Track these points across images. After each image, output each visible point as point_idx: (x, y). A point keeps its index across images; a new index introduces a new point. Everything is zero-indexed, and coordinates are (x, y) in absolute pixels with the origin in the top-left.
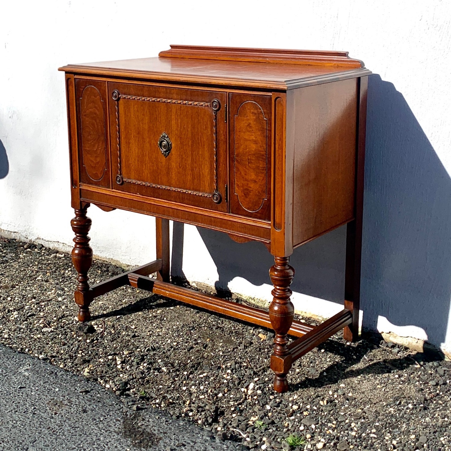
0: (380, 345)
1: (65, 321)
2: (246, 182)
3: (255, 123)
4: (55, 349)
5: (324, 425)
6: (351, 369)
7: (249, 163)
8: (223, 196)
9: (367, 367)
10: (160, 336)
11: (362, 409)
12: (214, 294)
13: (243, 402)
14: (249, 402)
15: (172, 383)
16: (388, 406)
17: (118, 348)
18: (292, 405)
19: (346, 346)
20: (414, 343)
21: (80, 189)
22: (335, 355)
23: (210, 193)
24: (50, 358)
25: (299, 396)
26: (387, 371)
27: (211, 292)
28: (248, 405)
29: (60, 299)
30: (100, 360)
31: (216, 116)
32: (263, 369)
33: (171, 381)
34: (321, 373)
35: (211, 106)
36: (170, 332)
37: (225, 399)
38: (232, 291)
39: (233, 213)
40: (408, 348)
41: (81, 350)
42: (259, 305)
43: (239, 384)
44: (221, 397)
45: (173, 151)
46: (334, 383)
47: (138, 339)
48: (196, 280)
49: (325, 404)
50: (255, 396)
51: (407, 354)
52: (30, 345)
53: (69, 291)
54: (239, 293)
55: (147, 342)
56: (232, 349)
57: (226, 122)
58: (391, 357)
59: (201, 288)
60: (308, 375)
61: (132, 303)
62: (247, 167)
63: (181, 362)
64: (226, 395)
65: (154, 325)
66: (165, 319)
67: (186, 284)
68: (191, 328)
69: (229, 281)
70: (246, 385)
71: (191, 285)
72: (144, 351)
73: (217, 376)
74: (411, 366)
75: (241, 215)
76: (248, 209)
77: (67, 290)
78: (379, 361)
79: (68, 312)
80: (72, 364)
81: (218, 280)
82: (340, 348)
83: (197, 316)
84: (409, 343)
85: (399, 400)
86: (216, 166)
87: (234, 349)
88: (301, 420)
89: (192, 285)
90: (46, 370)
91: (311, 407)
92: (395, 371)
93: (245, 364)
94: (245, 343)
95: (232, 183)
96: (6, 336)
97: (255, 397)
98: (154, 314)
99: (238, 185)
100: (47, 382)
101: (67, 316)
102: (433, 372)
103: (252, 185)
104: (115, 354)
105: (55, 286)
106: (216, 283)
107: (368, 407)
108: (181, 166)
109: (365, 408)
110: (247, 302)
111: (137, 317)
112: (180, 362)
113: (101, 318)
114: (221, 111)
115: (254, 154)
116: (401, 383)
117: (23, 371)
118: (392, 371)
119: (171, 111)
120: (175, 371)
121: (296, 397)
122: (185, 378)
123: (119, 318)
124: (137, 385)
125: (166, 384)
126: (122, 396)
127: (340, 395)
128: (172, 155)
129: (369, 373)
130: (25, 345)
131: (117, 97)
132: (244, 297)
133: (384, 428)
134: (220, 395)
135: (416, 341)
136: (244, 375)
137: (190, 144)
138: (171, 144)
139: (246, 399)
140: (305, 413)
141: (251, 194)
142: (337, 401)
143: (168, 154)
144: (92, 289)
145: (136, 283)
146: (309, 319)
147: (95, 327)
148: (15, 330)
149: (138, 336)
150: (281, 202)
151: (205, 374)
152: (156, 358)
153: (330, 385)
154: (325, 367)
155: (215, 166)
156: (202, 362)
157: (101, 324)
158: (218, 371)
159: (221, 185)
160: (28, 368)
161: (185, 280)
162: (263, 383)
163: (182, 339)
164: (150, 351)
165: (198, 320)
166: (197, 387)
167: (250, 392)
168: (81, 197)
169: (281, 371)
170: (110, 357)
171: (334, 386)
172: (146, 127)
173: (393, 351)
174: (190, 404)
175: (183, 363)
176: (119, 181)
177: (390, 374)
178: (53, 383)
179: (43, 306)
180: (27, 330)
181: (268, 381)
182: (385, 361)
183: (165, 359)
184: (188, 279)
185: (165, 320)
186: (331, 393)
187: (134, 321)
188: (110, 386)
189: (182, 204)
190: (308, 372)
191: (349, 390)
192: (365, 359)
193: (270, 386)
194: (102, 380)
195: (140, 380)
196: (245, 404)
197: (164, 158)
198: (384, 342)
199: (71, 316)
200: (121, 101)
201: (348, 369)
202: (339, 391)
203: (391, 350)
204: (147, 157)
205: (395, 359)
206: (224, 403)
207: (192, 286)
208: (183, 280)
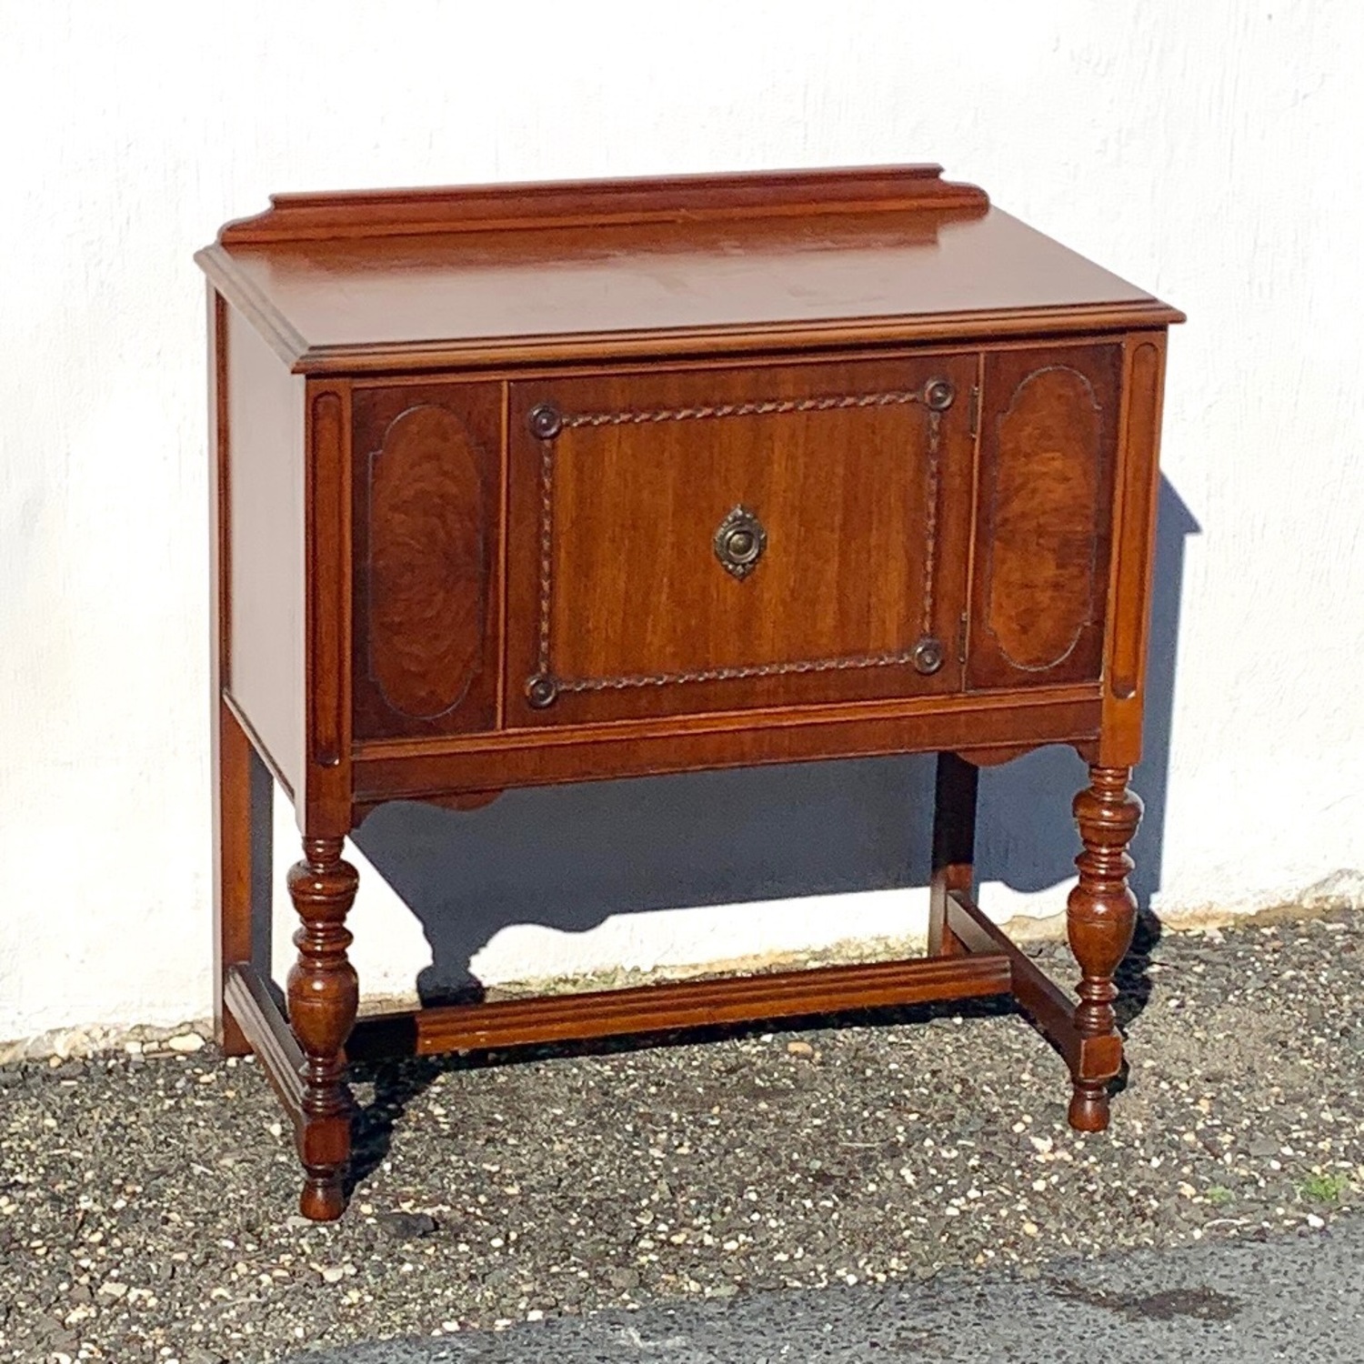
2: (1026, 592)
3: (1063, 424)
7: (1039, 536)
8: (950, 646)
17: (591, 1222)
21: (353, 764)
23: (907, 651)
31: (939, 426)
35: (926, 399)
38: (485, 984)
39: (977, 688)
57: (974, 437)
62: (1033, 548)
66: (499, 1117)
69: (476, 952)
75: (1005, 687)
76: (1029, 662)
81: (428, 963)
86: (935, 566)
93: (914, 1116)
95: (979, 608)
98: (441, 1120)
99: (1000, 606)
106: (423, 977)
110: (546, 997)
114: (957, 409)
115: (1057, 511)
119: (770, 436)
125: (904, 1224)
128: (766, 566)
131: (557, 426)
132: (536, 987)
137: (837, 522)
140: (1225, 1138)
141: (1042, 619)
152: (729, 1198)
155: (930, 569)
159: (944, 618)
162: (1042, 1129)
164: (675, 1190)
168: (353, 791)
176: (546, 696)
181: (1034, 1121)
185: (506, 1121)
197: (735, 582)
200: (565, 438)
204: (665, 594)
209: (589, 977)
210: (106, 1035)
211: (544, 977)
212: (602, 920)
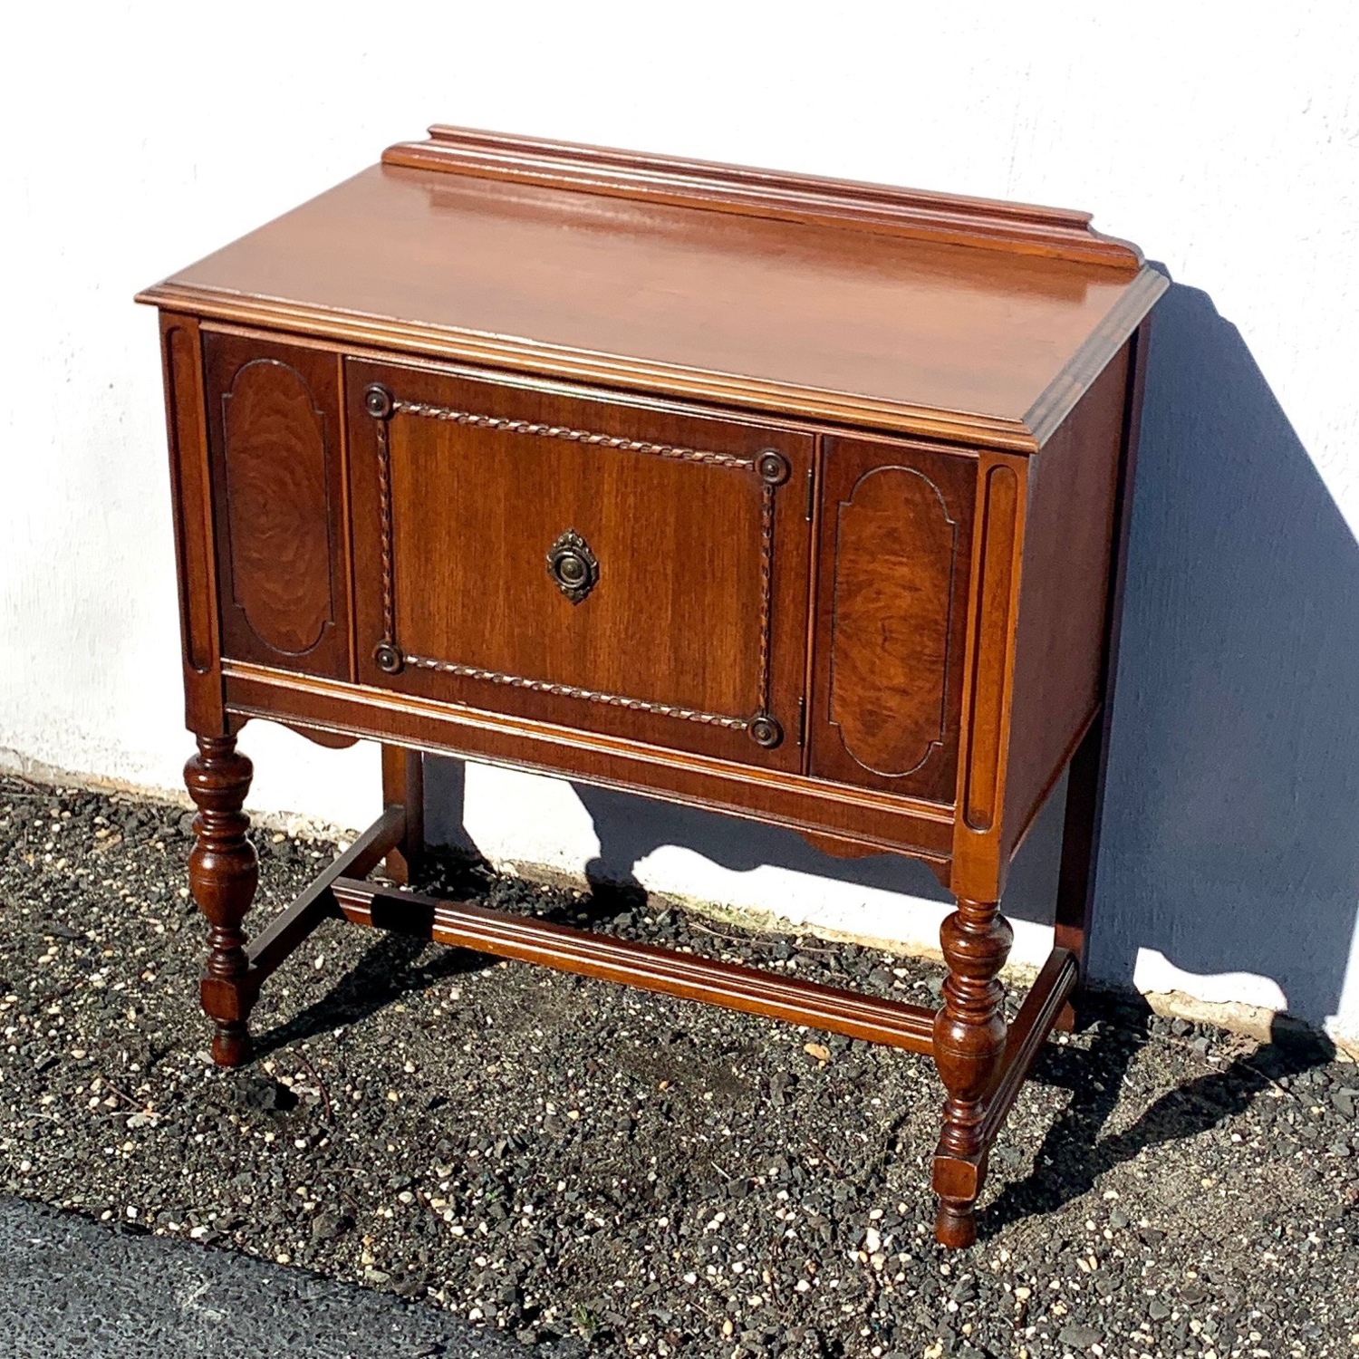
0: (1149, 1033)
1: (170, 1070)
2: (872, 694)
3: (912, 530)
4: (216, 1192)
5: (1125, 1340)
6: (1109, 1132)
7: (885, 640)
8: (789, 727)
9: (1148, 1116)
10: (510, 1089)
11: (1196, 1269)
12: (583, 895)
13: (876, 1298)
14: (892, 1298)
15: (645, 1264)
16: (1258, 1247)
17: (405, 1156)
18: (1013, 1288)
19: (1061, 1050)
20: (1245, 1018)
21: (224, 677)
22: (1044, 1084)
23: (744, 718)
24: (226, 1232)
25: (1014, 1251)
26: (1204, 1122)
27: (573, 890)
28: (894, 1308)
29: (97, 980)
30: (380, 1211)
31: (772, 500)
32: (874, 1170)
33: (641, 1262)
34: (1038, 1162)
35: (757, 468)
36: (535, 1072)
37: (822, 1299)
38: (647, 888)
39: (820, 776)
40: (1228, 1032)
41: (301, 1184)
42: (745, 926)
43: (834, 1236)
44: (808, 1292)
45: (604, 587)
46: (1087, 1190)
47: (451, 1110)
48: (517, 857)
49: (1094, 1266)
50: (898, 1271)
51: (1233, 1054)
52: (122, 1188)
53: (108, 942)
54: (676, 893)
55: (482, 1121)
56: (752, 1111)
57: (811, 521)
58: (1194, 1073)
59: (536, 880)
60: (1001, 1173)
61: (344, 967)
62: (878, 650)
63: (628, 1183)
64: (816, 1281)
65: (467, 1048)
66: (489, 1020)
67: (481, 868)
68: (592, 1050)
69: (640, 859)
70: (855, 1236)
71: (496, 868)
72: (492, 1154)
73: (755, 1217)
74: (1257, 1094)
75: (851, 783)
76: (876, 766)
77: (98, 939)
78: (1169, 1089)
79: (158, 1034)
80: (307, 1244)
81: (596, 853)
82: (1049, 1062)
83: (585, 995)
84: (1230, 1018)
85: (1278, 1221)
86: (768, 642)
87: (757, 1110)
88: (1057, 1334)
89: (502, 870)
90: (263, 1290)
91: (1062, 1283)
92: (1227, 1121)
93: (815, 1162)
94: (780, 1084)
95: (820, 695)
96: (25, 1166)
97: (901, 1277)
98: (444, 1004)
99: (843, 700)
100: (296, 1334)
101: (166, 1049)
102: (1323, 1109)
103: (893, 702)
104: (416, 1183)
105: (45, 927)
106: (591, 866)
107: (1206, 1258)
108: (634, 634)
109: (1201, 1265)
110: (704, 918)
111: (397, 1024)
112: (624, 1181)
113: (283, 1045)
114: (793, 487)
115: (904, 619)
116: (1258, 1160)
117: (196, 1307)
118: (1219, 1124)
119: (599, 469)
120: (629, 1221)
121: (1005, 1256)
122: (673, 1242)
123: (343, 1036)
124: (552, 1292)
125: (630, 1273)
126: (542, 1346)
127: (1119, 1230)
128: (599, 597)
129: (1161, 1138)
130: (111, 1193)
131: (387, 408)
132: (692, 905)
133: (1278, 1324)
134: (803, 1286)
135: (1251, 1012)
136: (833, 1201)
137: (669, 571)
138: (597, 567)
139: (878, 1287)
140: (1058, 1309)
141: (890, 726)
142: (1117, 1252)
143: (585, 595)
144: (253, 962)
145: (368, 912)
146: (914, 961)
147: (287, 1081)
148: (38, 1136)
149: (444, 1101)
150: (992, 755)
151: (720, 1217)
152: (545, 1179)
153: (1077, 1199)
154: (1038, 1139)
155: (763, 643)
156: (688, 1171)
157: (299, 1070)
158: (751, 1199)
159: (781, 696)
160: (202, 1291)
161: (476, 857)
162: (900, 1224)
163: (587, 1094)
164: (511, 1152)
165: (595, 1013)
166: (721, 1268)
167: (878, 1262)
168: (224, 701)
169: (968, 1196)
170: (405, 1197)
171: (1088, 1199)
172: (500, 509)
173: (1189, 1046)
174: (734, 1331)
175: (636, 1187)
176: (390, 663)
177: (1214, 1131)
178: (319, 1336)
179: (61, 1021)
180: (75, 1127)
181: (907, 1212)
182: (1184, 1089)
183: (574, 1177)
184: (486, 854)
185: (491, 1026)
186: (1091, 1225)
187: (396, 1042)
188: (483, 1311)
189: (634, 743)
190: (1001, 1161)
191: (1136, 1207)
192: (1129, 1088)
193: (921, 1229)
194: (438, 1289)
195: (548, 1271)
196: (883, 1305)
197: (569, 604)
198: (1156, 1020)
199: (177, 1044)
200: (397, 422)
201: (1101, 1135)
202: (1112, 1217)
203: (1183, 1043)
204: (501, 597)
205: (1209, 1077)
206: (828, 1313)
207: (501, 874)
208: (467, 857)
209: (742, 912)
210: (327, 828)
211: (700, 898)
212: (755, 866)
